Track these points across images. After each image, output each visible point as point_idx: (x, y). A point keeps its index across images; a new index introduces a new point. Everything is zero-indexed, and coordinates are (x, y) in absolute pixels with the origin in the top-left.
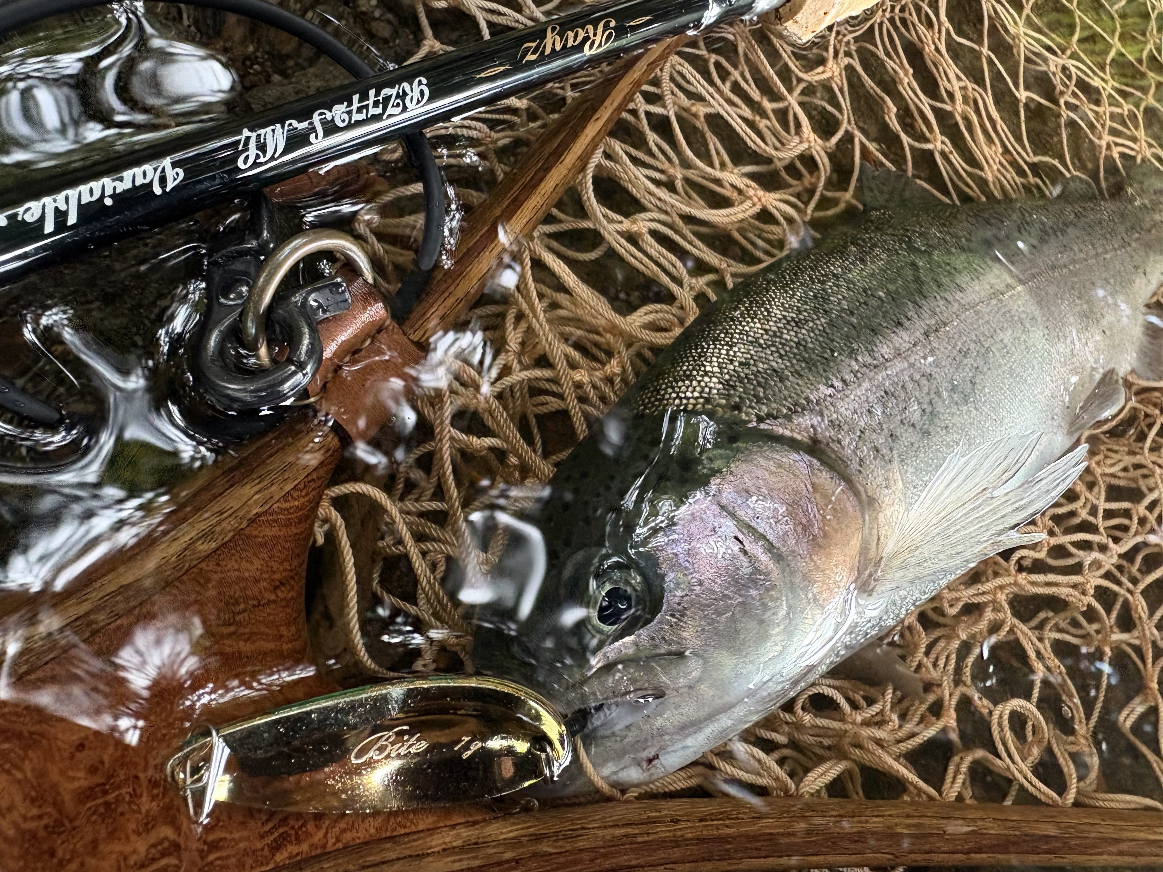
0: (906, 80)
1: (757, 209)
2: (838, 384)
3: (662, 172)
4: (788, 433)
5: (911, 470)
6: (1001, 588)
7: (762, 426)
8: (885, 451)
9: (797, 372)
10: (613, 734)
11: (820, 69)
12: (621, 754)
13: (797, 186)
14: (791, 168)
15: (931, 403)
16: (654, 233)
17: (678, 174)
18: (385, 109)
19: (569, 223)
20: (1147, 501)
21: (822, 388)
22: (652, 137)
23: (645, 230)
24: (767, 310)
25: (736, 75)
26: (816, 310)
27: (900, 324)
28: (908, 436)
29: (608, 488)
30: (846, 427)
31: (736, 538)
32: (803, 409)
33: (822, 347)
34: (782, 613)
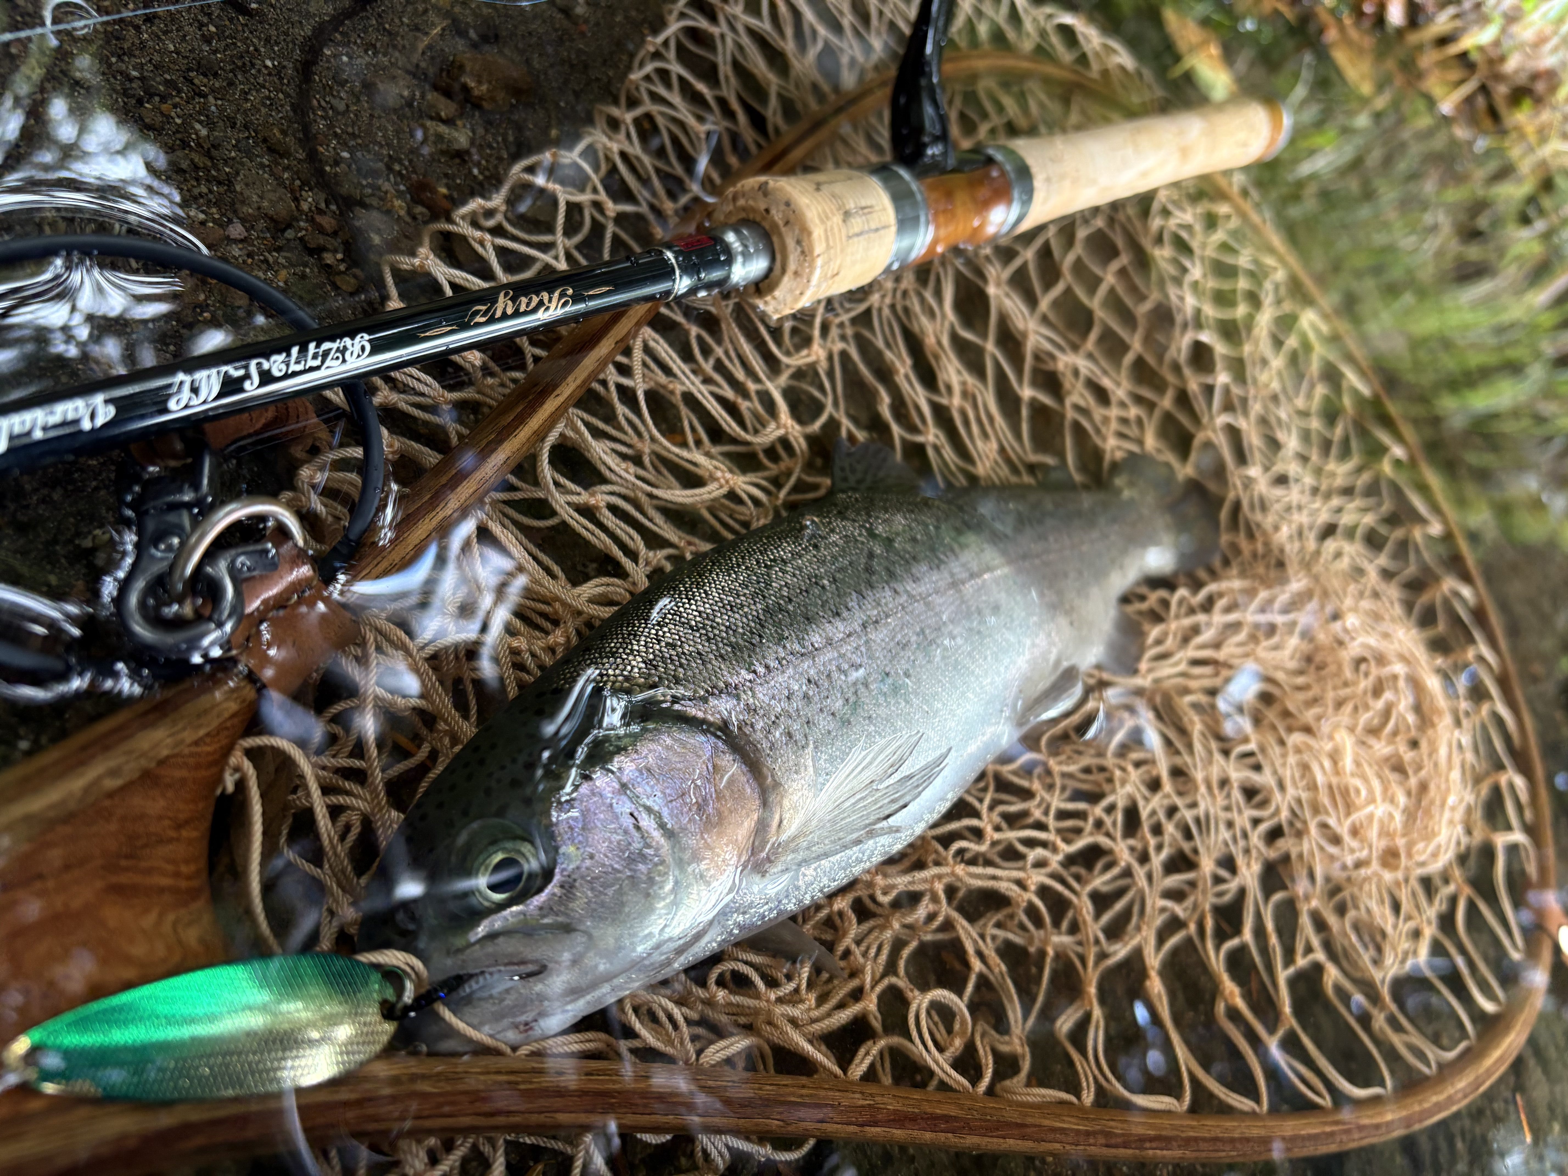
0: (902, 371)
1: (724, 490)
2: (761, 670)
3: (629, 446)
4: (700, 715)
5: (824, 757)
6: (940, 877)
7: (677, 707)
8: (798, 736)
9: (721, 656)
10: (491, 997)
11: (805, 352)
12: (498, 1017)
13: (774, 469)
14: (771, 452)
15: (856, 693)
16: (613, 508)
17: (646, 448)
18: (323, 362)
19: (528, 492)
20: (1105, 803)
21: (743, 672)
22: (621, 410)
23: (602, 504)
24: (705, 592)
25: (719, 351)
26: (754, 595)
27: (838, 614)
28: (824, 722)
29: (514, 761)
30: (762, 712)
31: (632, 814)
32: (721, 692)
33: (752, 633)
34: (668, 887)
